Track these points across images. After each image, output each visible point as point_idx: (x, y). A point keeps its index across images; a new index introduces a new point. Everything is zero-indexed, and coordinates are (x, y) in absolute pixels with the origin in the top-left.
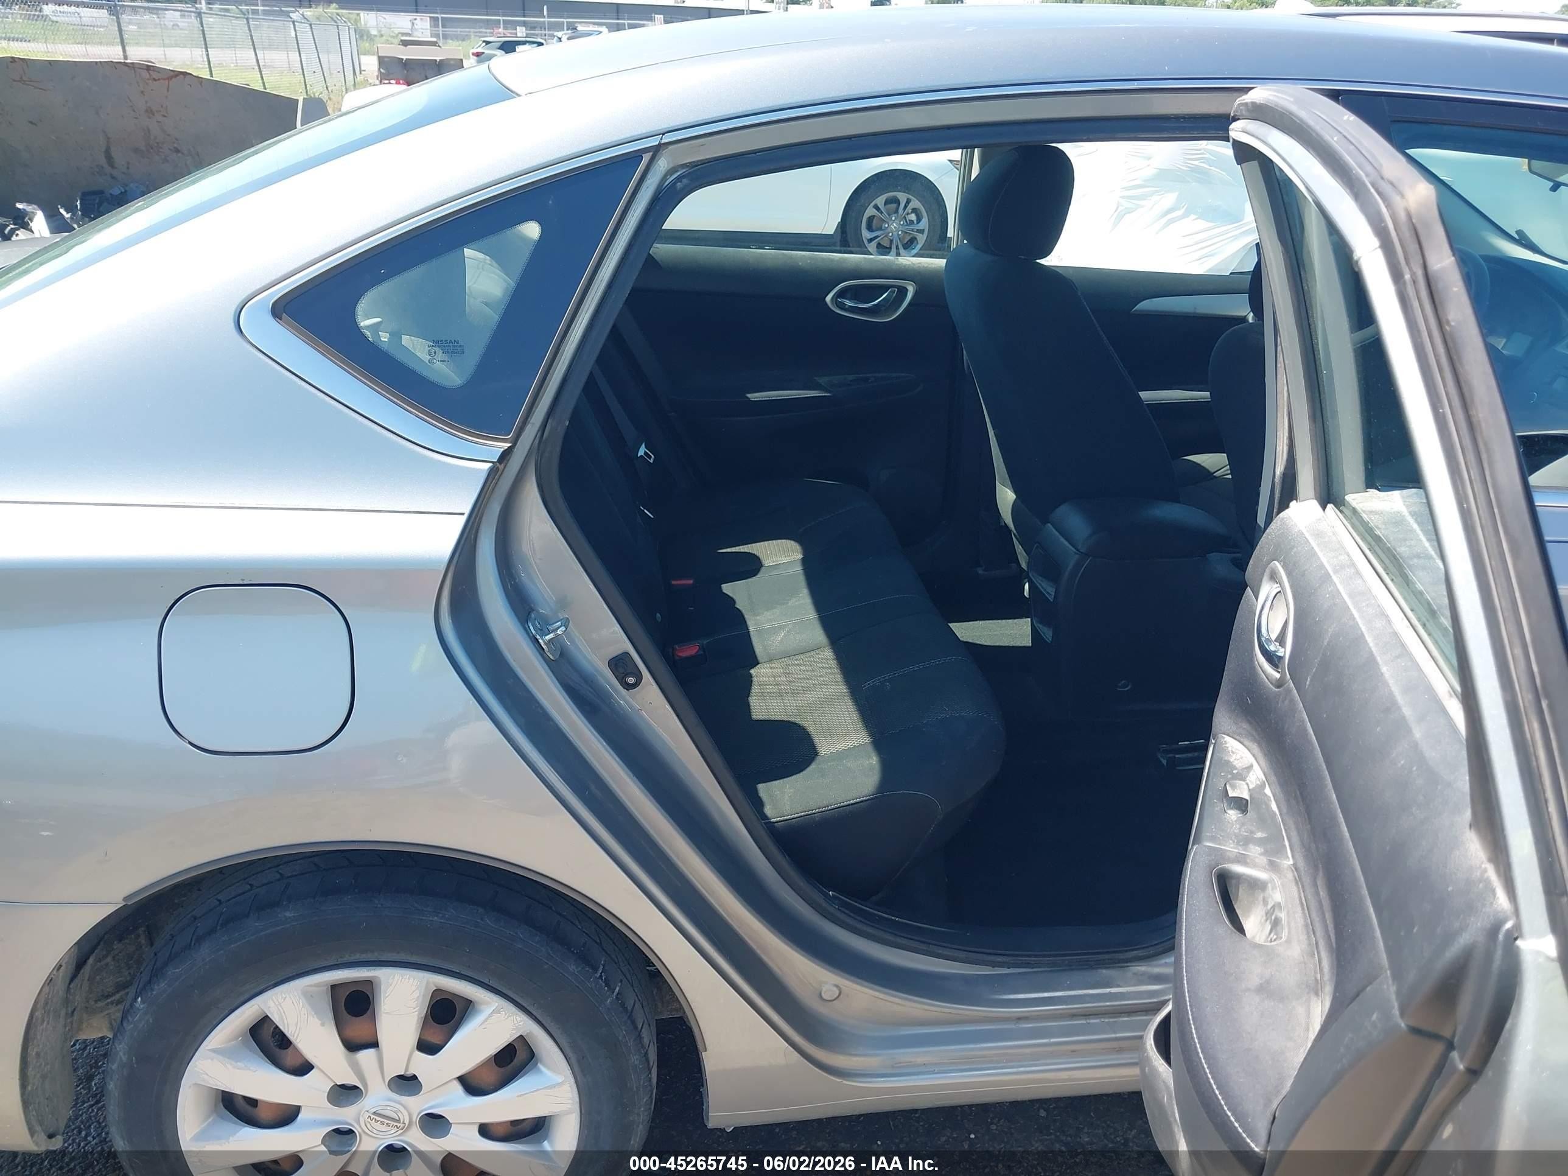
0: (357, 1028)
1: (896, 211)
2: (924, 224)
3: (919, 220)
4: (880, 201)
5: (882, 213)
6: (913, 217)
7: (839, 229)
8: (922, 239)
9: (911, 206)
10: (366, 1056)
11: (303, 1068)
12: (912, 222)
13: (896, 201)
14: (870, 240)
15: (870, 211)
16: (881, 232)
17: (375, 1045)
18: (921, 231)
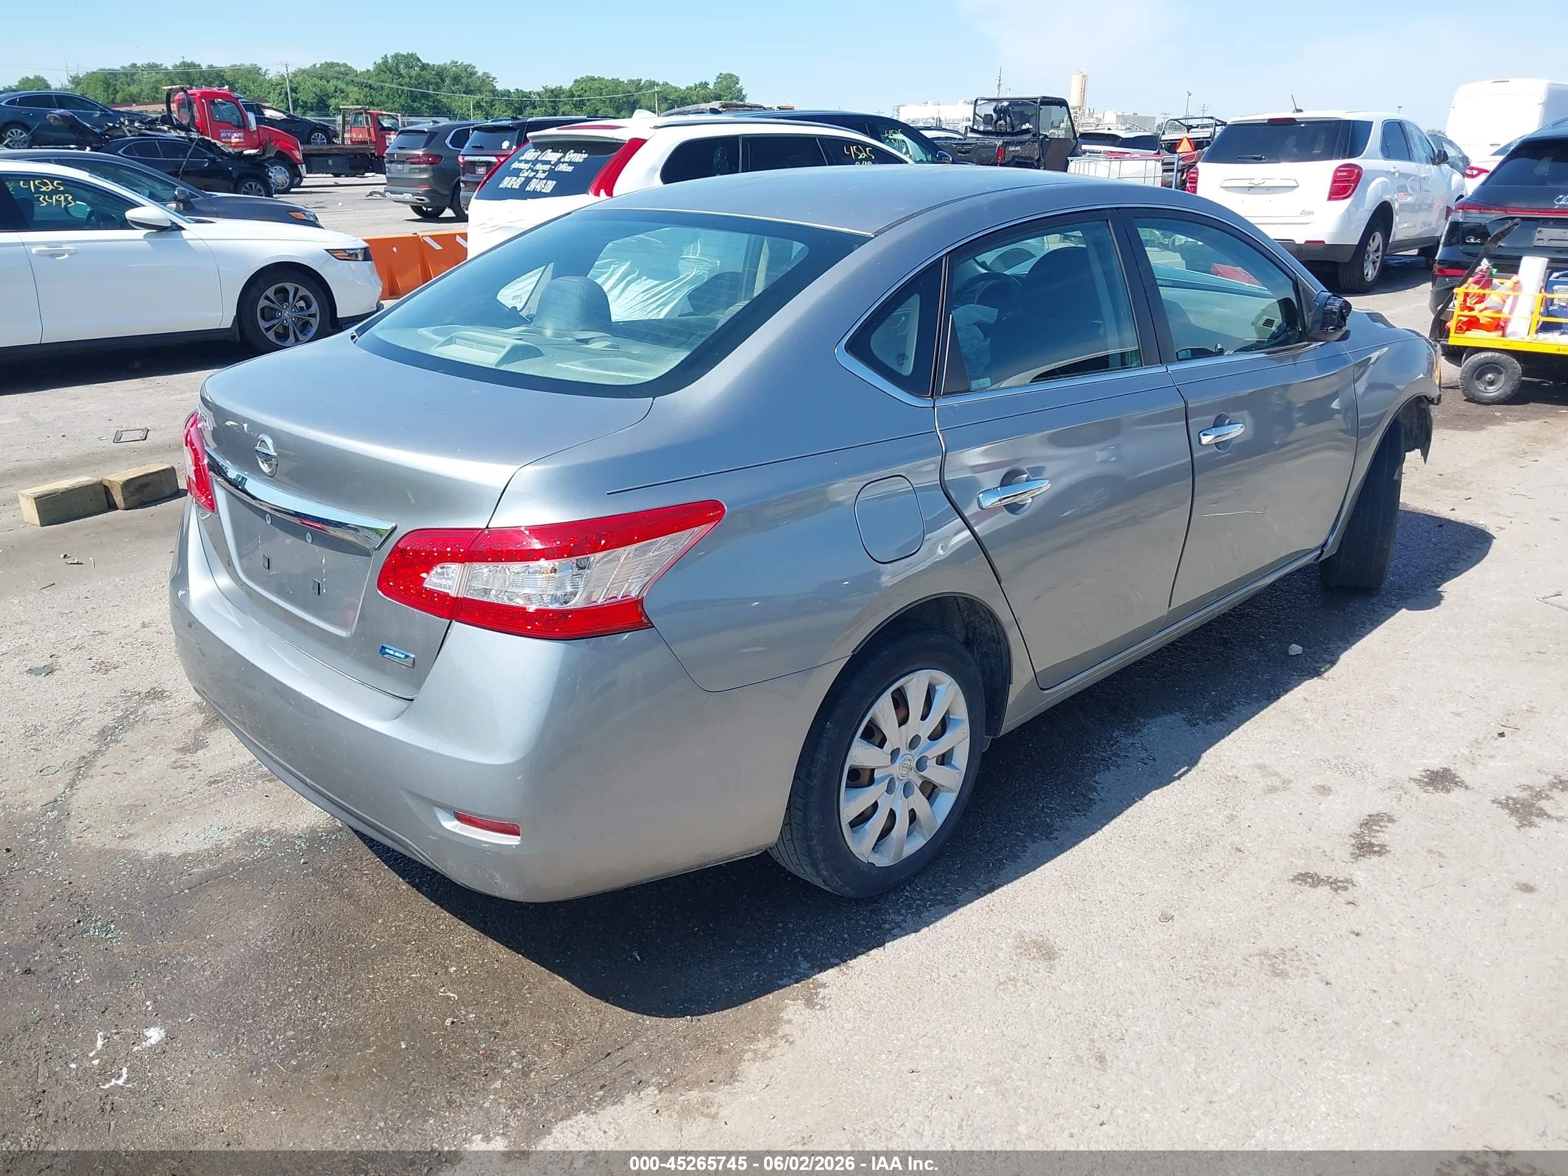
0: (865, 778)
1: (287, 300)
2: (315, 308)
3: (309, 306)
4: (270, 292)
5: (273, 302)
6: (302, 304)
7: (237, 323)
8: (315, 323)
9: (299, 294)
10: (877, 775)
11: (875, 806)
12: (302, 308)
13: (285, 291)
14: (268, 329)
15: (263, 303)
16: (277, 321)
17: (873, 770)
18: (313, 316)
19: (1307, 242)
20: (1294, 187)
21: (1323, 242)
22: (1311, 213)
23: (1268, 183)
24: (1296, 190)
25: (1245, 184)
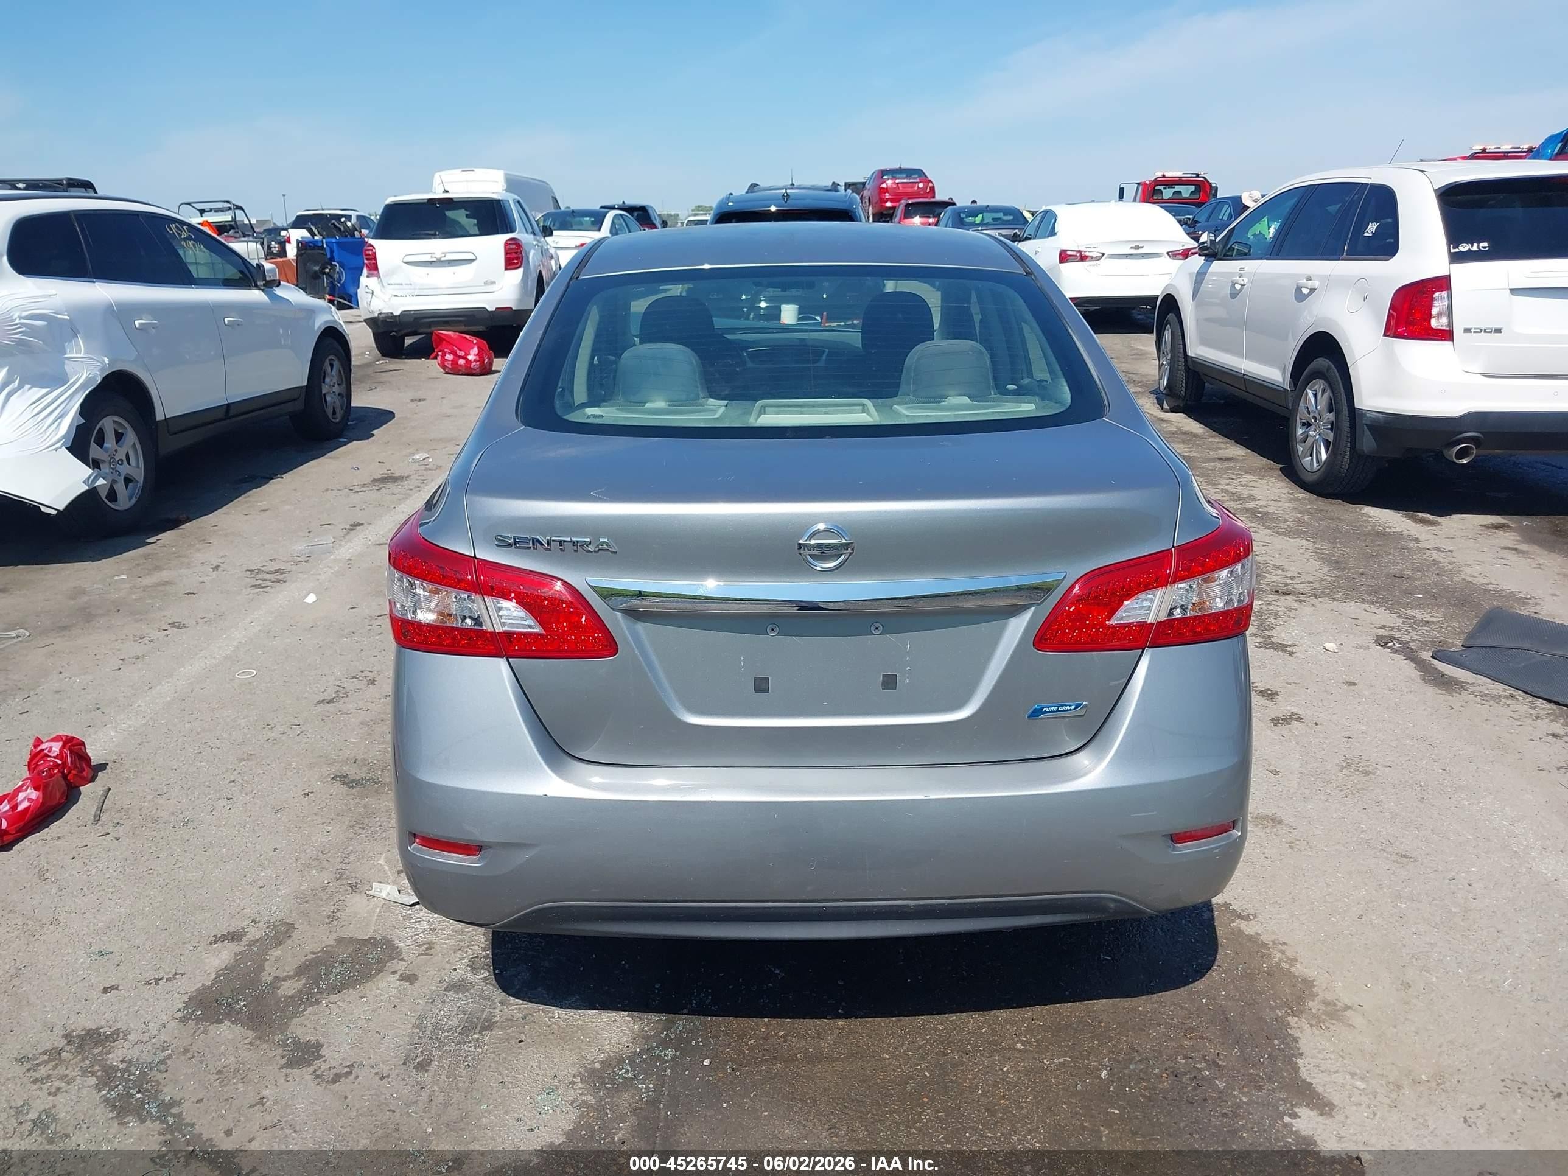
19: (497, 308)
20: (473, 260)
21: (511, 308)
22: (493, 283)
23: (449, 257)
24: (474, 263)
25: (428, 258)
